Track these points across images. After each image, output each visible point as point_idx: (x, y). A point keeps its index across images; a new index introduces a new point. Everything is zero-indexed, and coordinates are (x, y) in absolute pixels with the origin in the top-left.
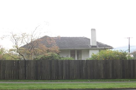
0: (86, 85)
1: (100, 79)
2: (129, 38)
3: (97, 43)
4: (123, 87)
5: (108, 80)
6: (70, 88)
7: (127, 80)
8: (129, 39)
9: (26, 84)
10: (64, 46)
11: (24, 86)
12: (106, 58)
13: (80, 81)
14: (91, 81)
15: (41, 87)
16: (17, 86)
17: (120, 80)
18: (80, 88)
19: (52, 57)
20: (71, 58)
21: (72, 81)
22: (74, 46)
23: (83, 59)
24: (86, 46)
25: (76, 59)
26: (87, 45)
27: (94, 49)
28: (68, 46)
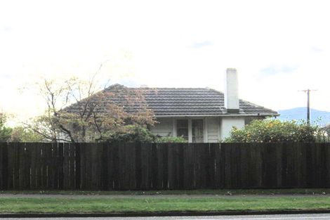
0: (227, 203)
1: (255, 189)
2: (309, 91)
3: (241, 102)
4: (313, 208)
5: (274, 191)
6: (189, 209)
7: (317, 190)
8: (308, 94)
9: (83, 201)
10: (163, 110)
11: (81, 205)
12: (267, 138)
13: (207, 194)
14: (233, 194)
15: (122, 207)
16: (64, 204)
17: (301, 190)
18: (214, 209)
19: (137, 135)
20: (181, 138)
21: (189, 194)
22: (185, 110)
23: (206, 141)
24: (215, 110)
25: (190, 141)
26: (217, 107)
27: (233, 118)
28: (170, 110)
